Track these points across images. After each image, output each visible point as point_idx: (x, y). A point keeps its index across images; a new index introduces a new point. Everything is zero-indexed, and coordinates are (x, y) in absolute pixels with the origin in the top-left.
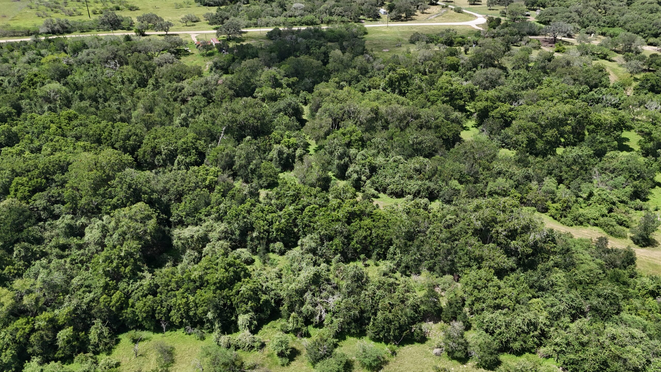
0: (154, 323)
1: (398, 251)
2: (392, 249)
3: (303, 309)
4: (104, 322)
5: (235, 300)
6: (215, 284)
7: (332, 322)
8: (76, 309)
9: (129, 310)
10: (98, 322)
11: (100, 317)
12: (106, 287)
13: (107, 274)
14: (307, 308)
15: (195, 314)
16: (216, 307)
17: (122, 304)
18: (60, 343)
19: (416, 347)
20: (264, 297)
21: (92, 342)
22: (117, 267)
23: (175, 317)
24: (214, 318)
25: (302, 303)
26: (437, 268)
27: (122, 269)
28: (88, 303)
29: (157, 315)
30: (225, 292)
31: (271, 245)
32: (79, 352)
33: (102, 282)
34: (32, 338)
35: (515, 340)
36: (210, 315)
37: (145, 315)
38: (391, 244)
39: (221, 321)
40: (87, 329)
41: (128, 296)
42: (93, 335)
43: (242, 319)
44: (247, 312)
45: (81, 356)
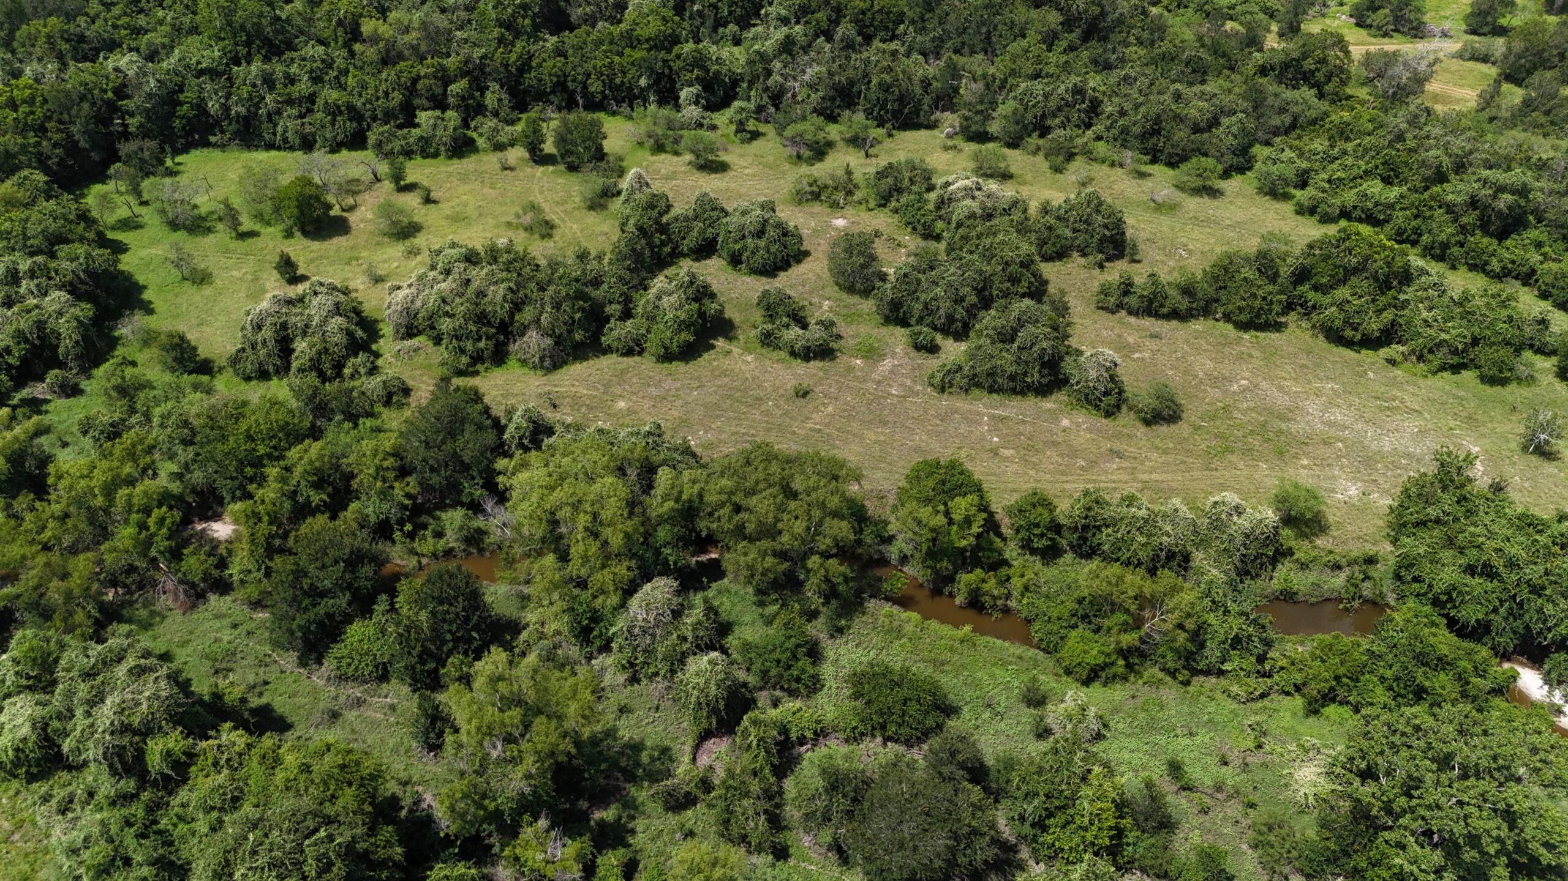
0: (566, 96)
1: (911, 29)
2: (902, 27)
3: (770, 82)
4: (502, 87)
5: (677, 65)
6: (647, 41)
7: (809, 96)
8: (466, 62)
9: (533, 74)
10: (494, 86)
11: (495, 80)
12: (501, 40)
13: (500, 23)
14: (776, 78)
15: (623, 83)
16: (651, 69)
17: (523, 64)
18: (451, 100)
19: (923, 133)
20: (715, 67)
21: (490, 107)
22: (512, 15)
23: (595, 86)
24: (649, 87)
25: (769, 73)
26: (966, 50)
27: (520, 20)
28: (481, 58)
29: (569, 84)
30: (662, 54)
31: (721, 30)
32: (476, 115)
33: (496, 32)
34: (420, 85)
35: (1055, 116)
36: (643, 82)
37: (555, 79)
38: (903, 22)
39: (657, 92)
40: (483, 90)
41: (531, 57)
42: (490, 99)
43: (685, 93)
44: (691, 85)
45: (480, 118)
